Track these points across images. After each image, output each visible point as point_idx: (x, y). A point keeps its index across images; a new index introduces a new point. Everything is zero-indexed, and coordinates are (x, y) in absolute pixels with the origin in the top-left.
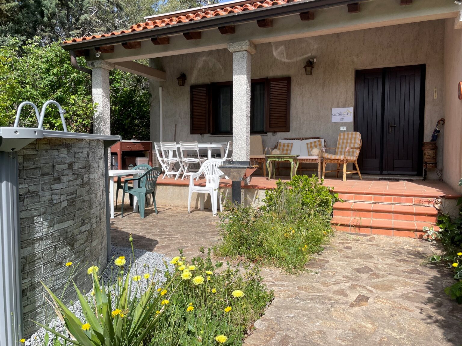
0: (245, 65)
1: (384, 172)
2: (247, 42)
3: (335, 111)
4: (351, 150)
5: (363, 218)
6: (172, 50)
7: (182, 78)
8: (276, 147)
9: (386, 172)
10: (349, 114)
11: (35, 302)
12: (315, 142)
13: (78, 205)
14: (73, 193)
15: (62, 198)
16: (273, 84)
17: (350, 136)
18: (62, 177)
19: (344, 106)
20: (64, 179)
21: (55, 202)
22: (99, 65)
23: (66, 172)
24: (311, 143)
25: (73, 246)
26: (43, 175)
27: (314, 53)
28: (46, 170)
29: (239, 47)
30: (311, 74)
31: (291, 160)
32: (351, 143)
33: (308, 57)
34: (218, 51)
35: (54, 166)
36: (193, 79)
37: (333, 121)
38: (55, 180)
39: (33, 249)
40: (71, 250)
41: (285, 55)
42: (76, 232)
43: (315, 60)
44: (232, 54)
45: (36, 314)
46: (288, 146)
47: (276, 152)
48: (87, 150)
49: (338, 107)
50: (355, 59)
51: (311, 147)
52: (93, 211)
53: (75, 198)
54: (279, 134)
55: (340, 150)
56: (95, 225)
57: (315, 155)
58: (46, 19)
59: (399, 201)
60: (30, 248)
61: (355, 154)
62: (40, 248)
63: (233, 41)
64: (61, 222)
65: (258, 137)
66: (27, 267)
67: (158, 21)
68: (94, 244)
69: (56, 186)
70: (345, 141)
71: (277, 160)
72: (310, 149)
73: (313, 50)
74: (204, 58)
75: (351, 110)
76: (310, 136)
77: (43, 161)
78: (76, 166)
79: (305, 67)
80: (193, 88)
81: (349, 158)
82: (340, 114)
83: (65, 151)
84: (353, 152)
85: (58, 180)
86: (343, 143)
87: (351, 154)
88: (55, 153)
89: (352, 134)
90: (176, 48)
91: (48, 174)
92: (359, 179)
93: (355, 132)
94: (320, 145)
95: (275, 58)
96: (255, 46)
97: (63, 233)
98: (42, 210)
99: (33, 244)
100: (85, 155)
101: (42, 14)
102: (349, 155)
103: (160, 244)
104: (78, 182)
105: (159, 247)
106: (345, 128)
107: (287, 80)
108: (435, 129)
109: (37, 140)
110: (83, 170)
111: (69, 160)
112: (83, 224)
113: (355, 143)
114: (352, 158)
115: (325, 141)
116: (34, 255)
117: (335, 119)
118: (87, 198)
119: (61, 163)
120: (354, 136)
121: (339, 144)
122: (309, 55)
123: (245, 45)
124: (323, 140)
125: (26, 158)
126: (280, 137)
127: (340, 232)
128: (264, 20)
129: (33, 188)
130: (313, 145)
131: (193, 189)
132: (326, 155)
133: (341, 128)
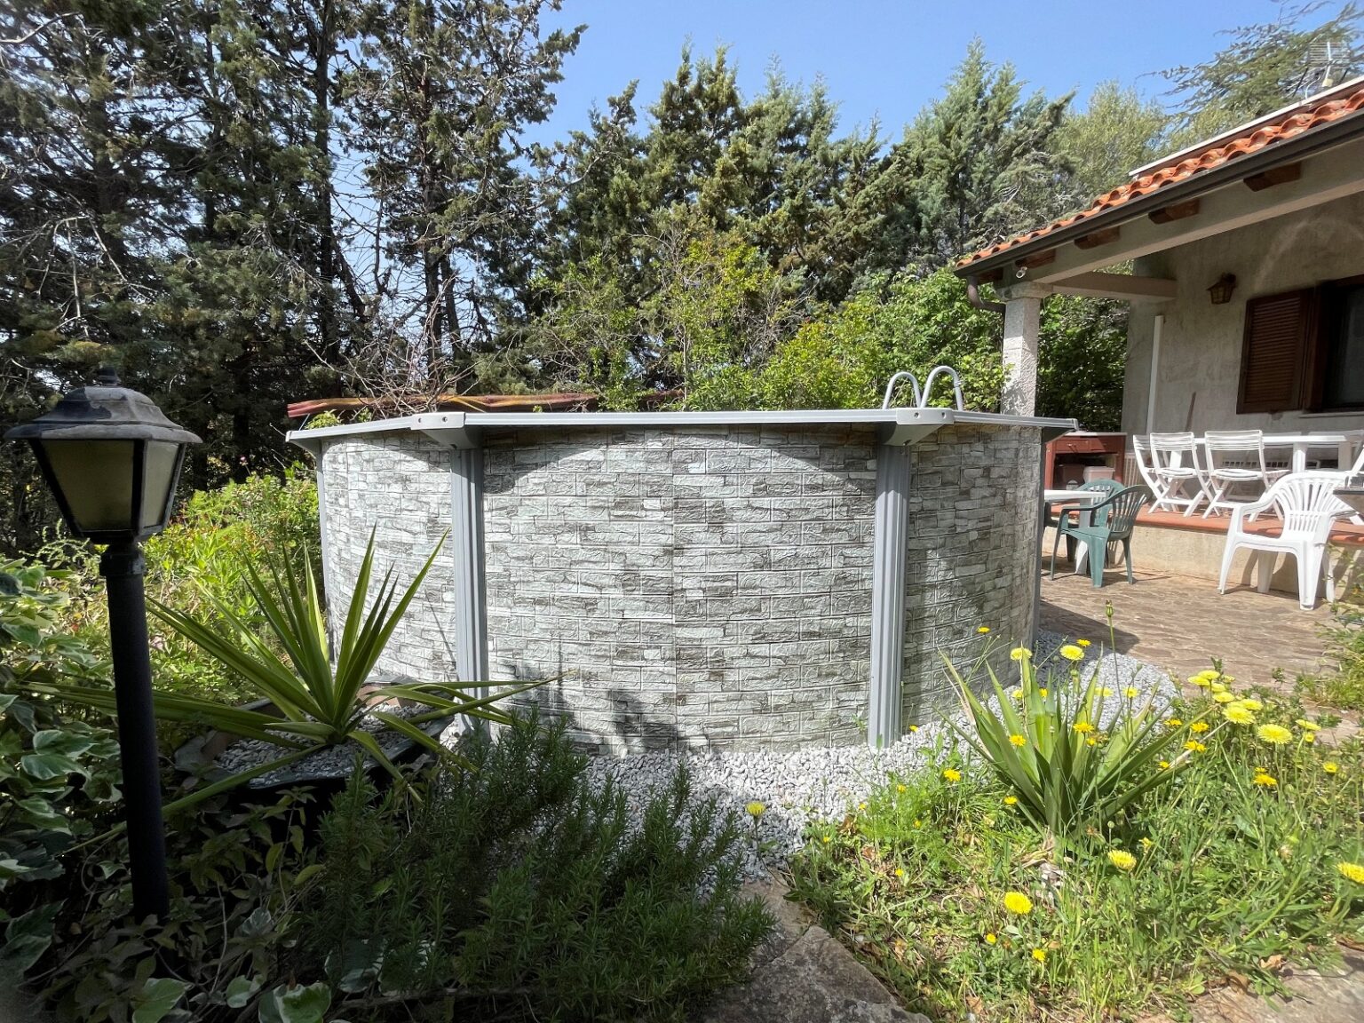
6: (1205, 226)
7: (1225, 286)
11: (919, 682)
13: (994, 540)
14: (987, 520)
15: (971, 525)
18: (973, 491)
20: (976, 493)
21: (959, 530)
22: (1021, 293)
23: (979, 482)
25: (981, 607)
26: (944, 484)
28: (950, 477)
35: (961, 471)
36: (1259, 282)
38: (962, 493)
39: (923, 599)
40: (978, 614)
42: (988, 585)
45: (920, 701)
48: (1014, 444)
52: (1017, 555)
53: (990, 527)
56: (1018, 581)
60: (918, 597)
62: (934, 599)
64: (967, 564)
66: (913, 626)
67: (1166, 172)
68: (1015, 613)
69: (962, 505)
74: (1303, 225)
77: (945, 463)
78: (995, 473)
80: (1254, 304)
83: (979, 446)
85: (966, 494)
88: (965, 449)
90: (1218, 219)
91: (953, 484)
97: (968, 583)
98: (940, 541)
99: (924, 591)
100: (1011, 454)
103: (1143, 644)
104: (998, 500)
105: (1140, 650)
109: (945, 426)
110: (1006, 481)
111: (985, 462)
112: (1000, 574)
116: (924, 610)
118: (1008, 531)
119: (974, 466)
125: (923, 456)
129: (928, 504)
131: (1238, 540)
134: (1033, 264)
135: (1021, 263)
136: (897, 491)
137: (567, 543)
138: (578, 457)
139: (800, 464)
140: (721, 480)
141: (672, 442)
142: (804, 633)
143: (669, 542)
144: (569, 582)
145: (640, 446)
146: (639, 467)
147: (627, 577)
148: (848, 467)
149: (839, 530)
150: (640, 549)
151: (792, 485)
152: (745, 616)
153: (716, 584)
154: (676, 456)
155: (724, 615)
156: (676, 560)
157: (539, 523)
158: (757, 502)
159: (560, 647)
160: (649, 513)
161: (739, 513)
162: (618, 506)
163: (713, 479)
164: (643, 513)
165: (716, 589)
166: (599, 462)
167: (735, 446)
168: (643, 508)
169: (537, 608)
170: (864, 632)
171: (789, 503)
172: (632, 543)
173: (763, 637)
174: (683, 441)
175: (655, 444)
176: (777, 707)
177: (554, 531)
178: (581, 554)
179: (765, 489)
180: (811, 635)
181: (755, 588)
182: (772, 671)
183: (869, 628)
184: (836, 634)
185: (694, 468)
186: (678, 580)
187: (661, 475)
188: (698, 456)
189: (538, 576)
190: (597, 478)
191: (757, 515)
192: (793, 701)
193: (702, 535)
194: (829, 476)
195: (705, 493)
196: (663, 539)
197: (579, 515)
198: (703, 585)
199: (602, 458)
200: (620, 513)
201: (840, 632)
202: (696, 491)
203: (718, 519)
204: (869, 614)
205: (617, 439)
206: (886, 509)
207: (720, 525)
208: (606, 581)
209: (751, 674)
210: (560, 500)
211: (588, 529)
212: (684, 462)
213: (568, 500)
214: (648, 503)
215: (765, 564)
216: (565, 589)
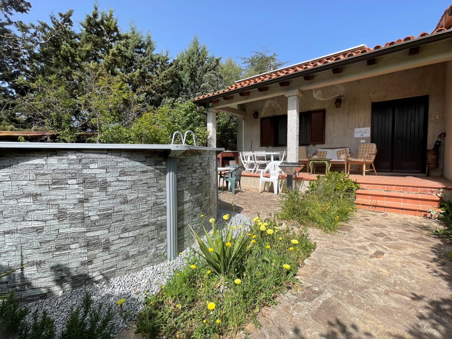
0: (296, 104)
1: (394, 170)
2: (297, 90)
3: (356, 130)
4: (369, 155)
5: (378, 201)
6: (251, 99)
7: (256, 114)
8: (315, 154)
9: (396, 170)
10: (367, 132)
11: (184, 235)
12: (343, 151)
13: (204, 185)
14: (201, 179)
15: (197, 181)
16: (313, 114)
17: (368, 146)
18: (197, 170)
19: (364, 127)
20: (198, 171)
21: (193, 183)
22: (211, 110)
23: (199, 168)
24: (340, 151)
25: (201, 207)
26: (188, 169)
27: (341, 94)
28: (190, 167)
29: (292, 93)
30: (340, 107)
31: (326, 162)
32: (369, 151)
34: (278, 97)
35: (193, 164)
36: (262, 115)
37: (355, 137)
38: (194, 171)
39: (183, 207)
40: (200, 209)
41: (321, 96)
42: (203, 199)
43: (342, 98)
44: (287, 98)
45: (184, 241)
46: (324, 153)
47: (315, 157)
48: (208, 156)
49: (359, 127)
50: (372, 95)
51: (340, 154)
52: (211, 189)
53: (202, 181)
54: (318, 146)
55: (360, 156)
56: (211, 197)
57: (343, 159)
58: (184, 88)
59: (407, 190)
60: (182, 206)
61: (372, 158)
62: (186, 206)
63: (288, 90)
64: (196, 194)
65: (304, 148)
66: (181, 216)
67: (243, 83)
68: (211, 207)
69: (194, 175)
70: (364, 150)
71: (317, 162)
72: (339, 155)
73: (341, 91)
74: (269, 102)
75: (369, 129)
76: (340, 147)
77: (188, 162)
78: (203, 165)
79: (335, 103)
80: (262, 119)
81: (367, 161)
82: (361, 132)
83: (198, 156)
84: (370, 157)
86: (363, 151)
87: (368, 158)
88: (194, 158)
89: (370, 145)
90: (253, 97)
91: (191, 169)
92: (375, 175)
93: (372, 144)
94: (346, 152)
95: (315, 99)
96: (302, 92)
97: (197, 200)
98: (188, 187)
99: (183, 204)
100: (207, 159)
101: (182, 85)
102: (367, 159)
103: (244, 210)
104: (204, 173)
105: (244, 211)
106: (364, 141)
107: (323, 112)
108: (437, 140)
109: (187, 151)
110: (206, 167)
111: (200, 161)
112: (206, 196)
113: (372, 151)
114: (369, 161)
115: (350, 150)
116: (184, 210)
117: (357, 135)
118: (208, 182)
119: (197, 163)
120: (371, 146)
121: (360, 151)
122: (338, 95)
123: (296, 92)
124: (348, 149)
125: (181, 160)
126: (318, 148)
127: (361, 209)
128: (308, 76)
129: (183, 176)
130: (341, 152)
131: (262, 179)
132: (350, 159)
133: (362, 141)
134: (213, 102)
135: (210, 102)
136: (173, 172)
137: (25, 202)
138: (31, 162)
139: (138, 164)
140: (105, 170)
141: (81, 156)
142: (142, 226)
143: (81, 197)
144: (26, 221)
145: (65, 157)
146: (65, 166)
147: (60, 214)
148: (156, 164)
149: (154, 187)
150: (66, 202)
151: (135, 171)
152: (118, 223)
153: (104, 212)
154: (84, 161)
155: (108, 224)
156: (85, 205)
158: (121, 178)
159: (22, 252)
160: (70, 186)
161: (113, 183)
162: (54, 183)
163: (101, 170)
164: (68, 186)
165: (105, 214)
166: (43, 165)
167: (109, 157)
168: (67, 184)
169: (6, 236)
170: (164, 222)
172: (62, 199)
173: (126, 230)
174: (86, 155)
175: (73, 157)
176: (133, 256)
177: (16, 198)
178: (33, 207)
179: (124, 173)
180: (144, 226)
181: (121, 212)
182: (130, 242)
183: (166, 220)
184: (154, 224)
185: (92, 166)
186: (86, 213)
187: (75, 170)
188: (93, 162)
189: (6, 220)
190: (42, 172)
191: (121, 183)
192: (139, 252)
193: (98, 193)
194: (149, 168)
195: (97, 176)
196: (78, 196)
197: (32, 189)
198: (98, 213)
199: (44, 163)
200: (55, 187)
201: (156, 222)
202: (93, 175)
203: (104, 186)
204: (166, 215)
205: (52, 154)
206: (170, 178)
207: (105, 189)
208: (48, 218)
209: (122, 245)
210: (19, 183)
211: (37, 195)
212: (87, 164)
213: (25, 183)
214: (70, 182)
215: (125, 202)
216: (24, 225)
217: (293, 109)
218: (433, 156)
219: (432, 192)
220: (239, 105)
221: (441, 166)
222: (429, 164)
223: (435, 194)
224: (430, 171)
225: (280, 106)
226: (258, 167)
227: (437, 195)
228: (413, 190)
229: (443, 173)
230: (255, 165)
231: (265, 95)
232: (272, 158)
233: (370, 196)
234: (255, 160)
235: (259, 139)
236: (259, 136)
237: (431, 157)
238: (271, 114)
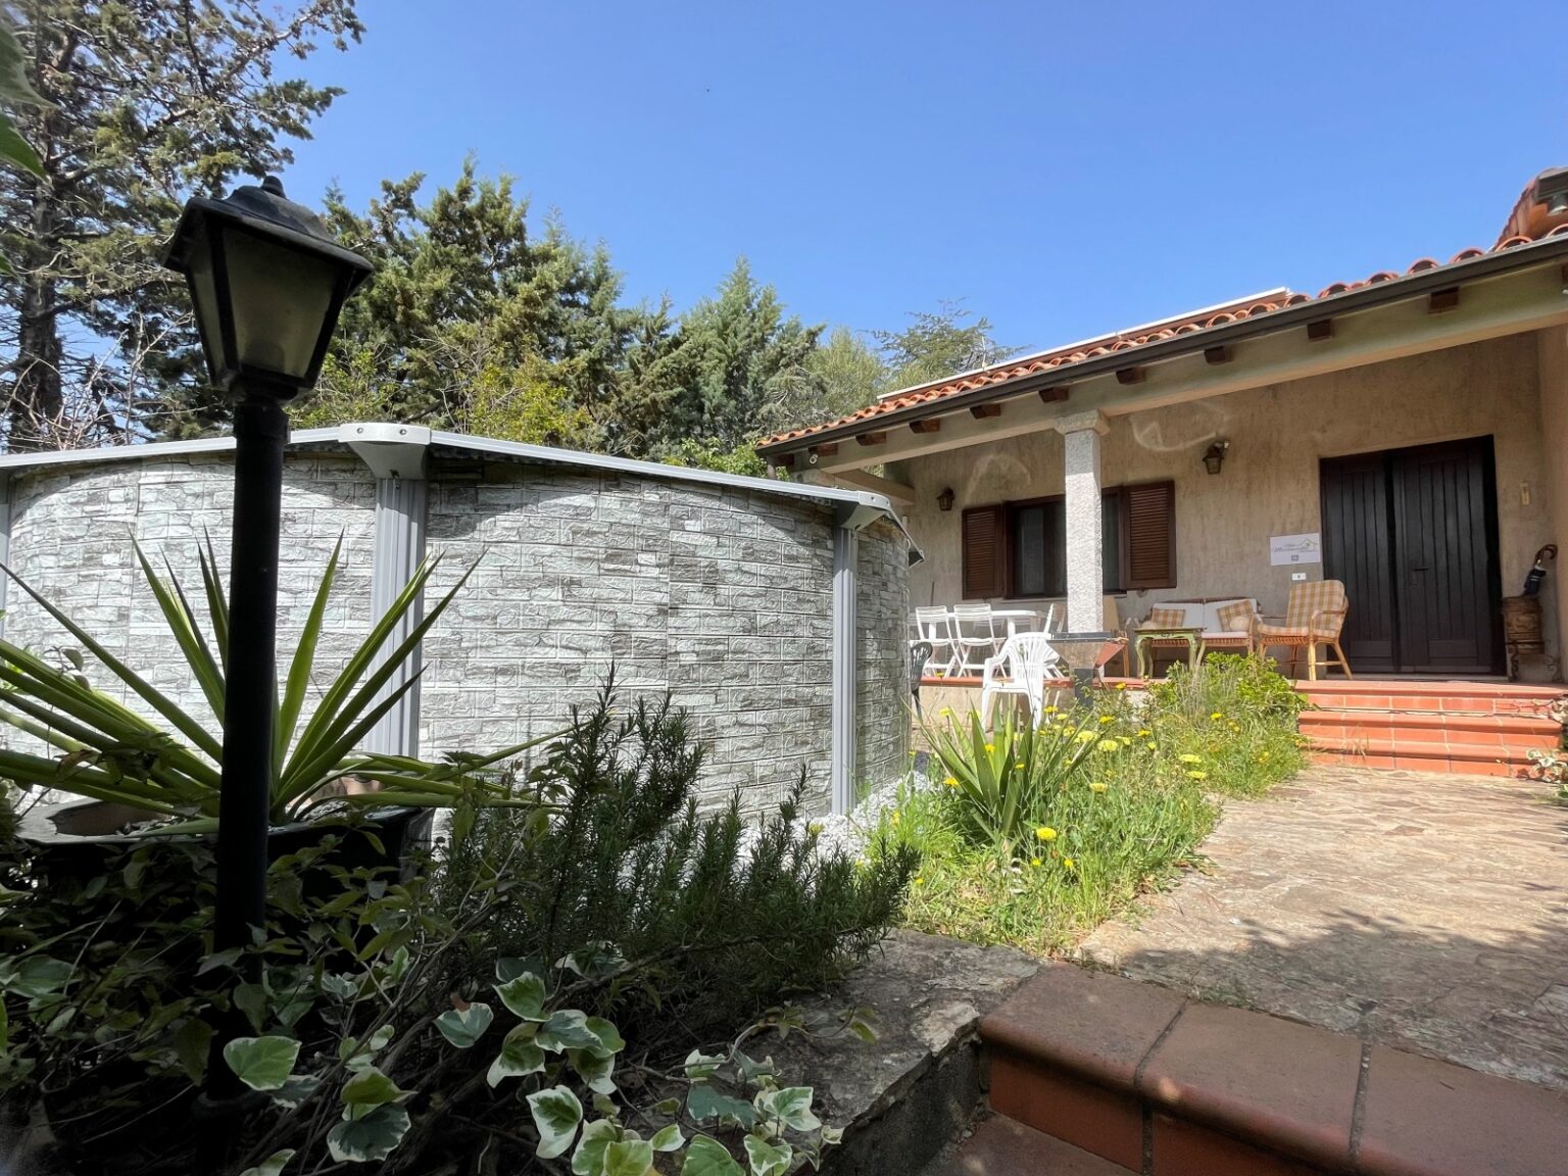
0: (1090, 455)
1: (1404, 668)
2: (1094, 414)
3: (1276, 542)
4: (1324, 617)
5: (1371, 741)
6: (942, 441)
7: (947, 497)
8: (1147, 618)
9: (1411, 669)
10: (1311, 547)
11: (865, 753)
12: (1236, 606)
15: (888, 614)
16: (1135, 496)
17: (1318, 590)
18: (889, 584)
19: (1298, 531)
20: (890, 587)
21: (882, 616)
24: (1227, 608)
25: (895, 690)
26: (873, 573)
27: (1222, 431)
28: (877, 569)
29: (1079, 423)
30: (1219, 472)
31: (1190, 637)
32: (1321, 604)
33: (1210, 440)
34: (1019, 439)
35: (882, 564)
36: (968, 497)
37: (1273, 563)
38: (883, 584)
39: (865, 674)
41: (1160, 440)
43: (1226, 445)
44: (1062, 438)
45: (866, 772)
46: (1175, 615)
47: (1150, 625)
49: (1284, 533)
50: (1318, 436)
51: (1229, 616)
54: (1152, 594)
55: (1295, 619)
57: (1239, 628)
59: (1457, 706)
61: (1332, 626)
62: (870, 676)
63: (1064, 413)
64: (886, 648)
65: (1111, 598)
66: (861, 698)
69: (884, 595)
70: (1307, 600)
71: (1158, 637)
72: (1225, 621)
73: (1221, 424)
74: (991, 457)
75: (1316, 538)
76: (1225, 595)
79: (1204, 460)
80: (967, 513)
81: (1319, 632)
82: (1290, 547)
84: (1328, 622)
85: (885, 586)
86: (1302, 606)
87: (1323, 626)
89: (1323, 586)
90: (951, 436)
91: (878, 574)
92: (1348, 679)
93: (1328, 581)
94: (1248, 611)
95: (1138, 446)
96: (1109, 420)
99: (865, 667)
102: (1318, 628)
106: (1303, 576)
107: (1168, 487)
108: (1530, 568)
113: (1330, 603)
114: (1326, 633)
115: (1258, 604)
116: (866, 684)
117: (1277, 559)
120: (1327, 589)
121: (1293, 607)
122: (1213, 435)
123: (1091, 419)
124: (1253, 602)
126: (1156, 599)
127: (1321, 767)
128: (1130, 369)
129: (867, 589)
130: (1232, 611)
131: (990, 684)
132: (1264, 629)
133: (1295, 577)
134: (823, 453)
135: (813, 450)
136: (851, 570)
137: (545, 599)
138: (565, 500)
139: (780, 534)
140: (715, 540)
141: (669, 497)
142: (784, 701)
143: (664, 601)
144: (546, 646)
145: (636, 496)
146: (633, 518)
147: (617, 639)
148: (816, 543)
149: (809, 601)
150: (632, 607)
151: (775, 553)
152: (734, 682)
153: (709, 648)
154: (673, 510)
155: (715, 680)
156: (671, 621)
157: (508, 575)
158: (746, 566)
159: (529, 726)
160: (643, 568)
161: (730, 575)
162: (609, 558)
163: (708, 538)
164: (638, 568)
165: (709, 653)
166: (589, 509)
167: (728, 508)
168: (637, 563)
169: (500, 679)
170: (828, 702)
171: (774, 570)
172: (624, 601)
173: (751, 704)
174: (680, 496)
175: (652, 496)
176: (762, 778)
177: (527, 584)
178: (563, 612)
179: (752, 554)
180: (789, 702)
181: (743, 653)
182: (758, 740)
183: (830, 698)
184: (807, 702)
185: (690, 525)
186: (672, 642)
187: (656, 529)
188: (693, 515)
189: (503, 639)
190: (586, 526)
191: (746, 579)
192: (775, 772)
193: (697, 596)
194: (802, 549)
195: (700, 553)
196: (658, 597)
197: (563, 567)
198: (697, 648)
199: (593, 505)
200: (612, 566)
201: (811, 700)
202: (691, 549)
203: (712, 580)
204: (829, 684)
205: (611, 485)
206: (842, 585)
207: (714, 587)
208: (592, 643)
209: (740, 744)
210: (536, 548)
211: (572, 582)
212: (681, 518)
213: (549, 549)
214: (643, 558)
215: (750, 630)
216: (539, 654)
217: (1084, 470)
218: (1523, 618)
219: (1536, 708)
220: (890, 466)
221: (1552, 650)
222: (1515, 643)
223: (1545, 717)
224: (1521, 667)
225: (1025, 471)
226: (965, 656)
227: (1550, 717)
228: (1477, 707)
229: (1560, 670)
230: (956, 651)
231: (993, 427)
232: (1011, 627)
233: (1344, 728)
234: (954, 636)
235: (958, 574)
236: (959, 565)
237: (1517, 621)
238: (995, 497)
